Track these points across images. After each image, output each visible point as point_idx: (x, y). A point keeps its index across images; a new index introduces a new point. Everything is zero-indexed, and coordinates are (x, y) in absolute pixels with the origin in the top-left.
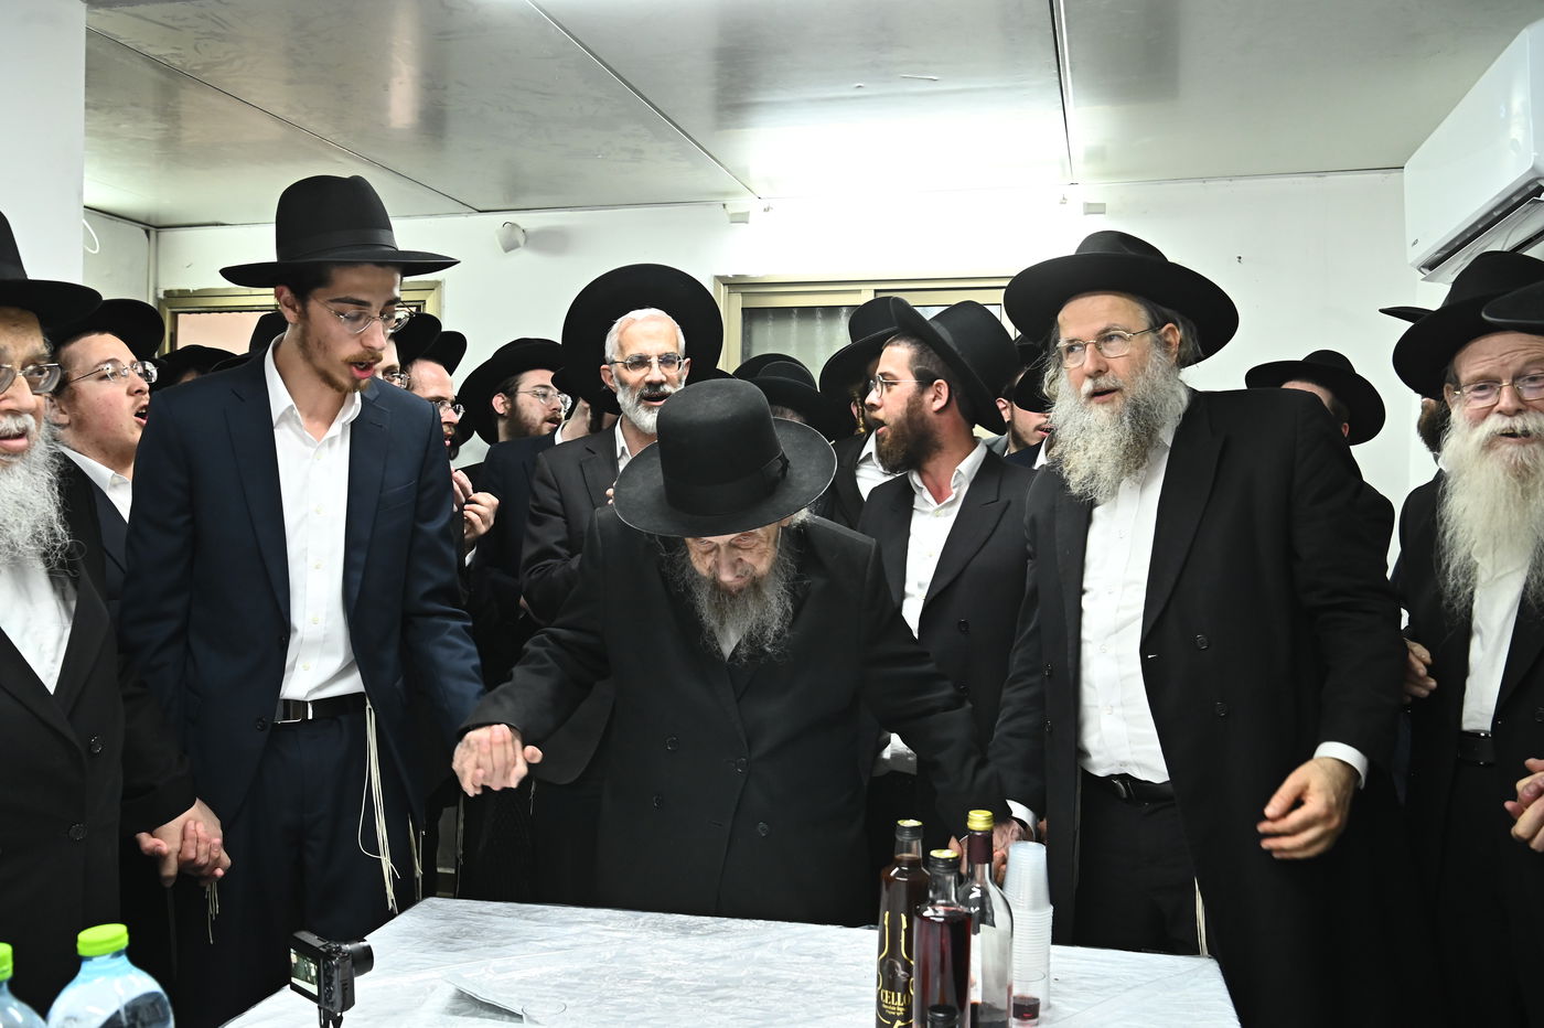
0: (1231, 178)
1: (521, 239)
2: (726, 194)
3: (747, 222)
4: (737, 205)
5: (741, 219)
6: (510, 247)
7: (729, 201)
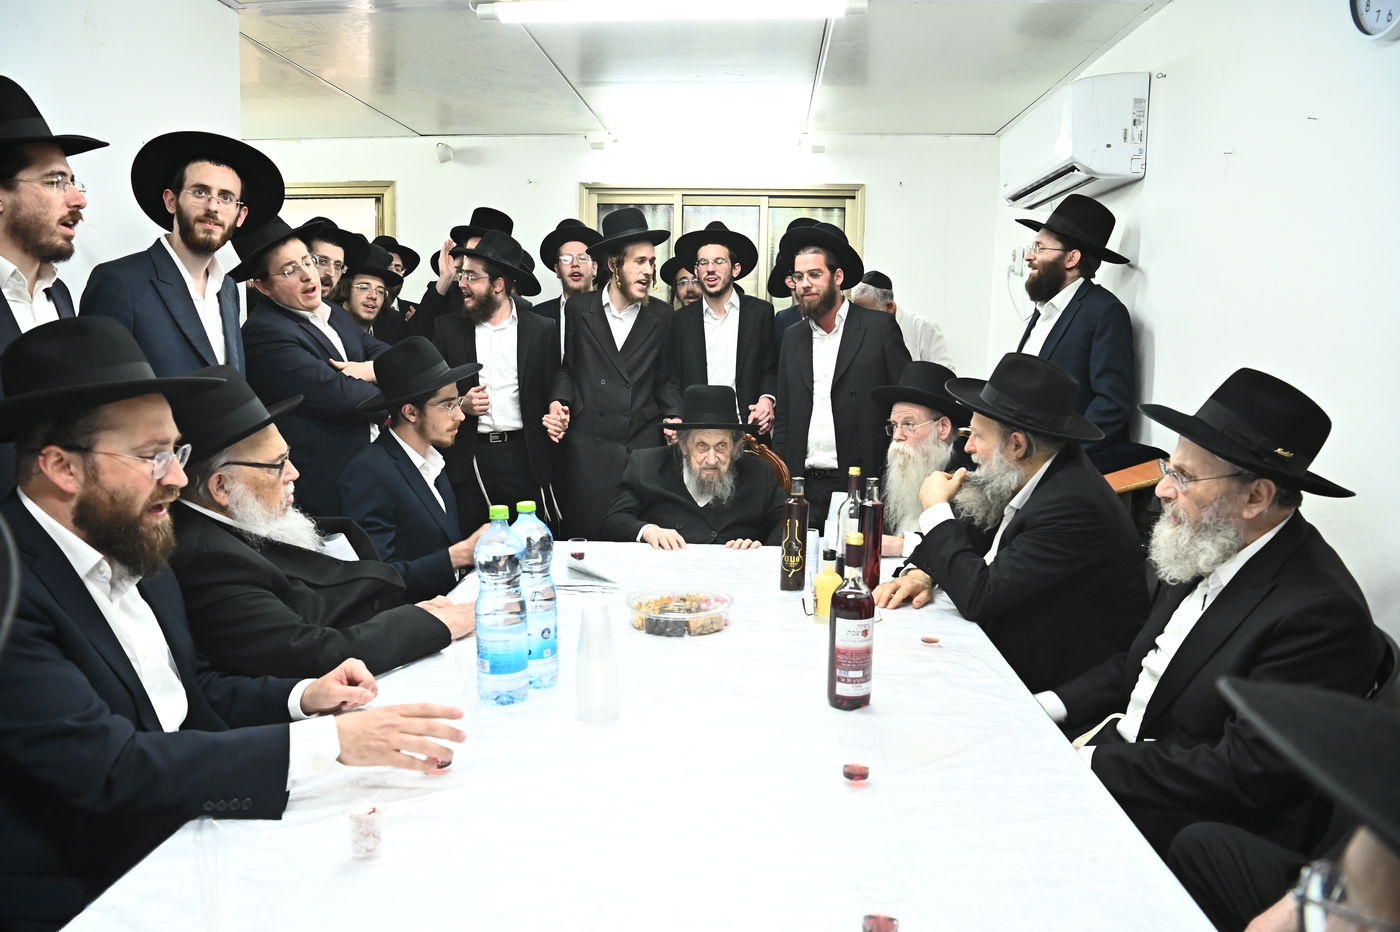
0: (897, 134)
1: (451, 155)
2: (587, 130)
3: (602, 149)
4: (594, 137)
5: (597, 146)
6: (444, 160)
7: (589, 135)
